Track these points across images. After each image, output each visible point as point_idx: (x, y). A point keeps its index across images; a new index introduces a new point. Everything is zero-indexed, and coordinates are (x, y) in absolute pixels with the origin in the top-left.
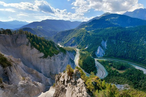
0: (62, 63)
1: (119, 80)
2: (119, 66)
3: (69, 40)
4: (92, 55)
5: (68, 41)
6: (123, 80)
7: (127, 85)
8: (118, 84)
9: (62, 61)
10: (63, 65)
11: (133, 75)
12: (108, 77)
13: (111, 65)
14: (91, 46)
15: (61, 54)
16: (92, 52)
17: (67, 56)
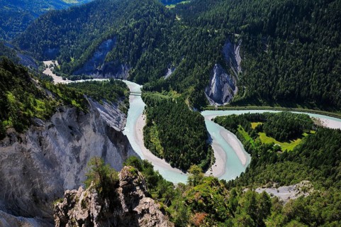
0: (76, 150)
1: (285, 172)
2: (283, 128)
3: (91, 47)
4: (191, 100)
5: (87, 52)
6: (294, 171)
7: (305, 182)
8: (282, 185)
9: (77, 144)
10: (82, 156)
11: (321, 151)
12: (251, 170)
13: (259, 129)
14: (184, 65)
15: (65, 115)
16: (191, 89)
17: (92, 120)
